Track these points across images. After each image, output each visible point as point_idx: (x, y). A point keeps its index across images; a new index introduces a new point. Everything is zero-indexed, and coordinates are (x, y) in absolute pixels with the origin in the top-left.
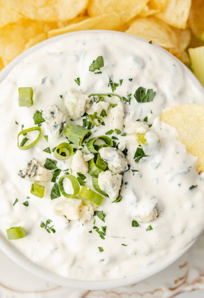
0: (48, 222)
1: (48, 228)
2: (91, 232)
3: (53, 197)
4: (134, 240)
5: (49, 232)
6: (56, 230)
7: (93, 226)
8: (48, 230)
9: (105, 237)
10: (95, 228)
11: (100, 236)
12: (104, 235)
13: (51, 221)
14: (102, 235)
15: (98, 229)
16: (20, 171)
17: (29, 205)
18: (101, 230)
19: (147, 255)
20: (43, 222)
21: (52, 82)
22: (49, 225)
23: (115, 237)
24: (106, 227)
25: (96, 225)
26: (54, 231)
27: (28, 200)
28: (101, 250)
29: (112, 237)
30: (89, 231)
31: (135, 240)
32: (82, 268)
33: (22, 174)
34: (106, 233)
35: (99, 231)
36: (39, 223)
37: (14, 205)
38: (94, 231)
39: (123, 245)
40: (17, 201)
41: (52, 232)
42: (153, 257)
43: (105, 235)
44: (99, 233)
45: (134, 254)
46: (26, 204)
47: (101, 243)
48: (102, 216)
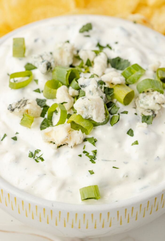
0: (37, 152)
1: (36, 158)
2: (80, 156)
3: (42, 128)
4: (124, 162)
5: (37, 162)
6: (44, 159)
7: (83, 150)
8: (36, 160)
9: (95, 161)
10: (85, 152)
11: (90, 160)
12: (94, 160)
13: (40, 151)
14: (93, 159)
15: (89, 154)
16: (10, 105)
17: (18, 139)
18: (91, 154)
19: (139, 179)
20: (31, 151)
21: (44, 42)
22: (38, 155)
23: (106, 161)
24: (96, 150)
25: (85, 150)
26: (42, 160)
27: (17, 135)
28: (92, 173)
29: (102, 160)
30: (79, 155)
31: (126, 163)
32: (71, 192)
33: (12, 107)
34: (96, 157)
35: (89, 155)
36: (28, 153)
37: (2, 140)
38: (84, 155)
39: (113, 167)
40: (5, 136)
41: (40, 161)
42: (146, 181)
43: (96, 159)
44: (89, 157)
45: (125, 176)
46: (15, 139)
47: (91, 166)
48: (92, 141)
